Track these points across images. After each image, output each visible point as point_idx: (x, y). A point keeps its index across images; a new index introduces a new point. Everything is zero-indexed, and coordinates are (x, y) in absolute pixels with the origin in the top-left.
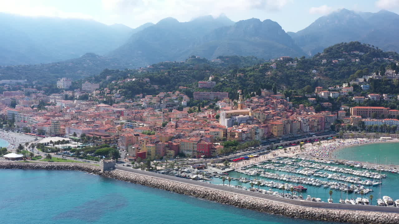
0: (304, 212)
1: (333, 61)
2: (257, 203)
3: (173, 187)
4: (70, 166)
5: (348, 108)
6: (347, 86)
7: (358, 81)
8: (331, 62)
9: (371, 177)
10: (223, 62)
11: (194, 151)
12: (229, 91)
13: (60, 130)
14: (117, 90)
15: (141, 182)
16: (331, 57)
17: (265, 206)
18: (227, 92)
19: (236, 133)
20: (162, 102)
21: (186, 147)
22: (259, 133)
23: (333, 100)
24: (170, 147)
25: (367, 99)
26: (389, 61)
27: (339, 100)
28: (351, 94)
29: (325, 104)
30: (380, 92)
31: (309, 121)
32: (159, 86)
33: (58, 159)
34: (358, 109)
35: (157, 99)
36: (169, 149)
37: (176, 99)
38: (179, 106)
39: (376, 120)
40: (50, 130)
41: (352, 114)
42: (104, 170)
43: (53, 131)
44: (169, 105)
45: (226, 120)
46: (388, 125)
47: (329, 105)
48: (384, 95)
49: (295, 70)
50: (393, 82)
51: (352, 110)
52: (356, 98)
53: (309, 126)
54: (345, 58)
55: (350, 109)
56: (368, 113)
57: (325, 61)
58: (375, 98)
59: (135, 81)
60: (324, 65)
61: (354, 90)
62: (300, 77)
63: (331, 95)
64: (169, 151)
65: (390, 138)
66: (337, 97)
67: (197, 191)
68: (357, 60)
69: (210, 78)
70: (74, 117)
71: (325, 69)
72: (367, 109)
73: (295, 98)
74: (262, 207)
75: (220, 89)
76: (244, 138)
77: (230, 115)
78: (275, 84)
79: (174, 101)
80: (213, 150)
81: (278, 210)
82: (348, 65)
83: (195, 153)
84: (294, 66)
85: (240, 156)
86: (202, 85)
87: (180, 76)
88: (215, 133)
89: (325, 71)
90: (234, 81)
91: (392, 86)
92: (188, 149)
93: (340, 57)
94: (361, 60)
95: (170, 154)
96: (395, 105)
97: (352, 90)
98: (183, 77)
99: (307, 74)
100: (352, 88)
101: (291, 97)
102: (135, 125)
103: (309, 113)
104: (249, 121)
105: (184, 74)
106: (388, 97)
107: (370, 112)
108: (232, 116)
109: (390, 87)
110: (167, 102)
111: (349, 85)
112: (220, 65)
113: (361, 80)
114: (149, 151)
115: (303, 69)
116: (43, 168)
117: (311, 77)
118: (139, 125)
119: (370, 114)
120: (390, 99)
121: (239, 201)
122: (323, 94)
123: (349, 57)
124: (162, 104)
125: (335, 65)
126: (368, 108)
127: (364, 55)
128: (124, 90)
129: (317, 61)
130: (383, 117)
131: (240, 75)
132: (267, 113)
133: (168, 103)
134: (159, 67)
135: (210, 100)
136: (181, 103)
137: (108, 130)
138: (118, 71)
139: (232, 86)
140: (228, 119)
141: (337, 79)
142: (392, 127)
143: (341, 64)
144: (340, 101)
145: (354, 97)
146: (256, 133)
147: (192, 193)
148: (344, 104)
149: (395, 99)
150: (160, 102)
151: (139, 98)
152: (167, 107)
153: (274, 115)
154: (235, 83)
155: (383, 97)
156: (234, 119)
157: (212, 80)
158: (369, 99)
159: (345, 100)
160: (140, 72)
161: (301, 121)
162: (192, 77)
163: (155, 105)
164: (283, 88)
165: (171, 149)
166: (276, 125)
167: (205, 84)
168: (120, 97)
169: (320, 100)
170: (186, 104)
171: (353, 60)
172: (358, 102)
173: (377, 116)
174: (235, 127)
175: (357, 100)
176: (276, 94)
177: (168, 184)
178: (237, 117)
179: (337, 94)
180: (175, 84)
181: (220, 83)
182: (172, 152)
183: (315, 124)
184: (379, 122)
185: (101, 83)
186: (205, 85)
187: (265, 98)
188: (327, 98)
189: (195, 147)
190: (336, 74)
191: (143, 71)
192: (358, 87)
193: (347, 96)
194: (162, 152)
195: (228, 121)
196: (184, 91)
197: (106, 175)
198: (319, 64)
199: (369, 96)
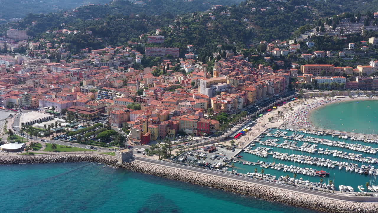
0: (355, 209)
1: (261, 9)
2: (306, 200)
3: (210, 182)
4: (82, 157)
5: (299, 65)
6: (293, 42)
7: (302, 37)
8: (260, 10)
9: (367, 152)
10: (146, 4)
11: (194, 129)
12: (180, 47)
13: (31, 102)
14: (60, 44)
15: (171, 176)
16: (259, 6)
17: (316, 203)
18: (178, 47)
19: (222, 104)
20: (115, 59)
21: (186, 125)
22: (241, 102)
23: (284, 57)
24: (170, 126)
25: (314, 56)
26: (308, 8)
27: (290, 57)
28: (299, 52)
29: (279, 62)
30: (323, 49)
31: (274, 83)
32: (102, 38)
33: (61, 147)
34: (308, 67)
35: (109, 56)
36: (170, 129)
37: (129, 56)
38: (133, 63)
39: (326, 78)
40: (20, 102)
41: (303, 72)
42: (123, 161)
43: (24, 104)
44: (123, 62)
45: (207, 90)
46: (337, 83)
47: (282, 63)
48: (327, 52)
49: (229, 19)
50: (334, 39)
51: (303, 68)
52: (304, 56)
53: (274, 89)
54: (272, 6)
55: (300, 66)
56: (317, 70)
57: (254, 10)
58: (320, 55)
59: (78, 33)
60: (254, 13)
61: (301, 47)
62: (236, 27)
63: (282, 53)
64: (171, 130)
65: (343, 96)
66: (288, 55)
67: (237, 187)
68: (282, 8)
69: (157, 32)
70: (36, 84)
71: (255, 17)
72: (316, 67)
73: (253, 57)
74: (312, 204)
75: (170, 44)
76: (229, 108)
77: (209, 84)
78: (219, 37)
79: (128, 58)
80: (212, 127)
81: (330, 207)
82: (275, 14)
83: (195, 130)
84: (229, 15)
85: (237, 131)
86: (151, 39)
87: (120, 26)
88: (201, 104)
89: (255, 20)
90: (181, 34)
91: (333, 43)
92: (188, 127)
93: (266, 6)
94: (285, 7)
95: (172, 133)
96: (339, 62)
97: (299, 47)
98: (122, 28)
99: (240, 24)
100: (298, 45)
101: (249, 57)
102: (110, 94)
103: (269, 74)
104: (227, 89)
105: (122, 24)
106: (331, 54)
107: (319, 69)
108: (212, 84)
109: (332, 44)
110: (119, 59)
111: (295, 41)
112: (143, 7)
113: (305, 37)
114: (153, 132)
115: (236, 18)
116: (54, 161)
117: (245, 27)
118: (116, 95)
119: (319, 71)
120: (333, 56)
121: (286, 198)
122: (275, 52)
123: (275, 5)
124: (115, 60)
125: (264, 14)
126: (318, 65)
127: (287, 2)
128: (67, 44)
129: (247, 9)
130: (331, 75)
131: (185, 28)
132: (238, 78)
133: (121, 60)
134: (85, 11)
135: (162, 55)
136: (135, 60)
137: (87, 103)
138: (42, 16)
139: (180, 40)
140: (209, 88)
141: (266, 28)
142: (341, 84)
143: (269, 12)
144: (290, 59)
145: (302, 54)
146: (239, 103)
147: (233, 188)
148: (294, 61)
149: (337, 55)
150: (112, 58)
151: (85, 52)
152: (121, 64)
153: (244, 81)
154: (183, 37)
155: (327, 54)
156: (214, 88)
157: (160, 34)
158: (316, 57)
159: (294, 57)
160: (65, 16)
161: (267, 84)
162: (130, 26)
163: (109, 62)
164: (226, 41)
165: (172, 128)
166: (251, 92)
167: (155, 38)
168: (65, 52)
169: (274, 58)
170: (140, 61)
171: (279, 9)
172: (307, 60)
173: (326, 73)
174: (219, 97)
175: (305, 57)
176: (236, 55)
177: (203, 179)
178: (217, 86)
179: (287, 51)
180: (117, 36)
181: (169, 38)
182: (173, 132)
183: (279, 86)
184: (328, 80)
185: (27, 29)
186: (154, 40)
187: (230, 61)
188: (279, 55)
189: (195, 125)
190: (266, 22)
191: (69, 15)
192: (304, 44)
193: (295, 53)
194: (164, 133)
195: (209, 90)
196: (135, 47)
197: (128, 167)
198: (250, 13)
199: (315, 53)
